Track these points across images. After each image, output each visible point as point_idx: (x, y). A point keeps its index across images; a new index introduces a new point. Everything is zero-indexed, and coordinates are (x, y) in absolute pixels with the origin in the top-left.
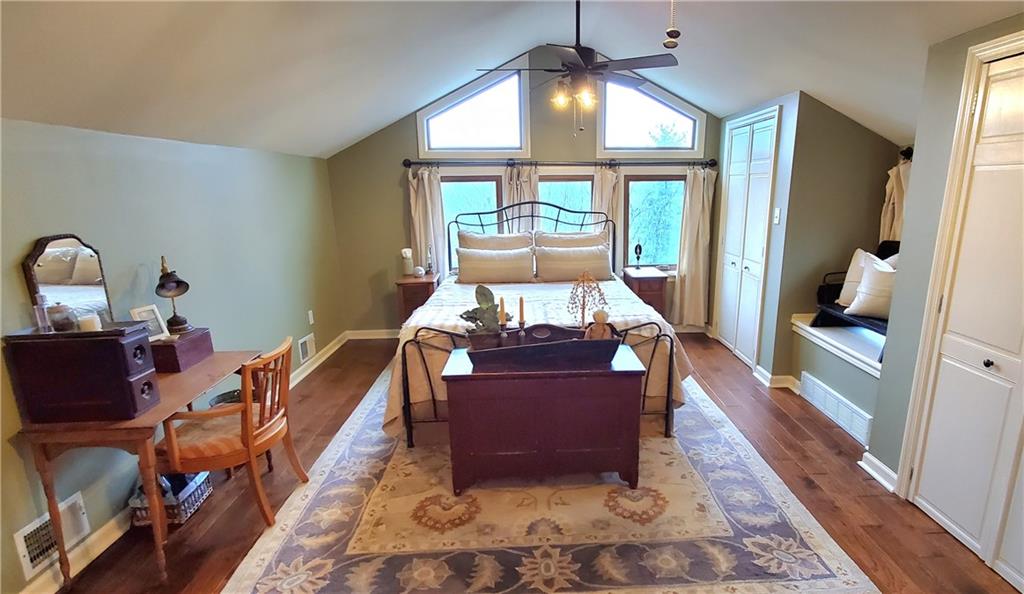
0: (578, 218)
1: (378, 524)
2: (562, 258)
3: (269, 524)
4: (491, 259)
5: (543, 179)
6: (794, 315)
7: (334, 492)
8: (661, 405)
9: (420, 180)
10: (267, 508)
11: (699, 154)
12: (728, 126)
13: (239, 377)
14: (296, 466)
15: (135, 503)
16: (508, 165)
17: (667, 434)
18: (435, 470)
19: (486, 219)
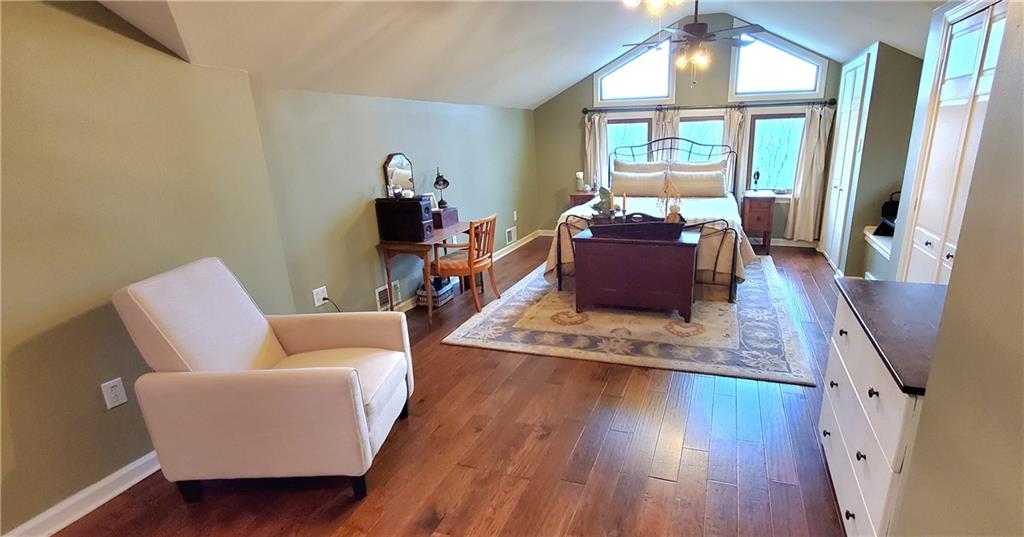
0: (706, 150)
1: (531, 318)
2: (686, 179)
3: (478, 311)
4: (635, 179)
5: (683, 120)
6: (866, 227)
7: (512, 304)
8: (727, 279)
9: (593, 124)
10: (479, 306)
11: (820, 95)
12: (845, 69)
13: (468, 235)
14: (495, 290)
15: (419, 292)
16: (657, 109)
17: (731, 300)
18: (570, 302)
19: (636, 151)
